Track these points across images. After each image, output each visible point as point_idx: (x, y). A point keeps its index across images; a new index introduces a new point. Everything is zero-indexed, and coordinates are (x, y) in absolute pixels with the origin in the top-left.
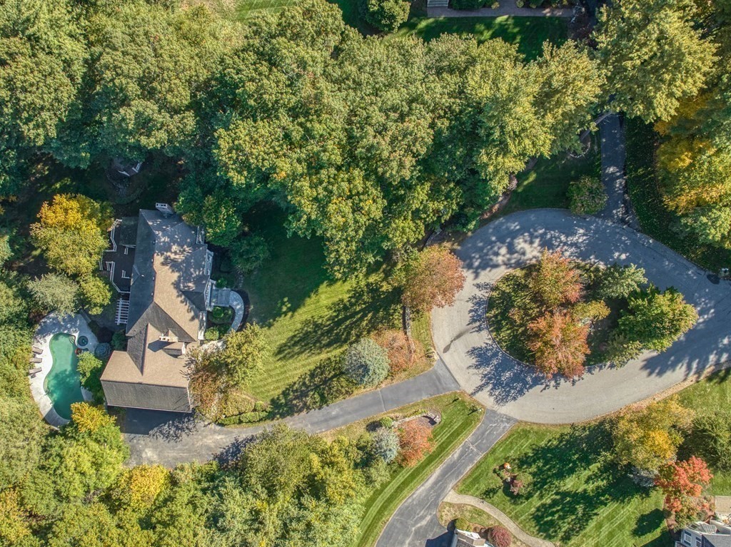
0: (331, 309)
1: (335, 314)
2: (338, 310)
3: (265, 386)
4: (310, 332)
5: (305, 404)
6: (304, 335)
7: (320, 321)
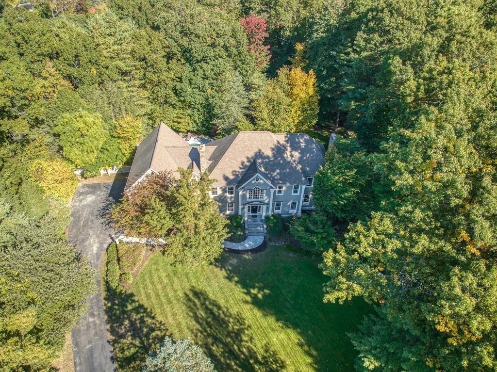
0: (267, 351)
1: (260, 357)
2: (267, 362)
3: (152, 283)
4: (227, 326)
5: (122, 336)
6: (223, 319)
7: (245, 338)
